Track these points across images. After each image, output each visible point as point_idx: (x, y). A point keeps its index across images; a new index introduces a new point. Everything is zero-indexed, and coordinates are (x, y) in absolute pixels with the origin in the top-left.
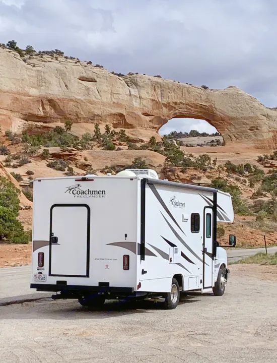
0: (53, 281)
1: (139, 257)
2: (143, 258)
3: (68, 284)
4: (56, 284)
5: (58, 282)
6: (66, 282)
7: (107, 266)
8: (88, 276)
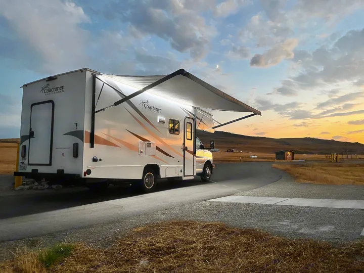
0: (29, 169)
1: (89, 144)
2: (92, 146)
3: (39, 172)
4: (31, 172)
5: (33, 170)
6: (37, 170)
7: (63, 154)
8: (50, 164)
